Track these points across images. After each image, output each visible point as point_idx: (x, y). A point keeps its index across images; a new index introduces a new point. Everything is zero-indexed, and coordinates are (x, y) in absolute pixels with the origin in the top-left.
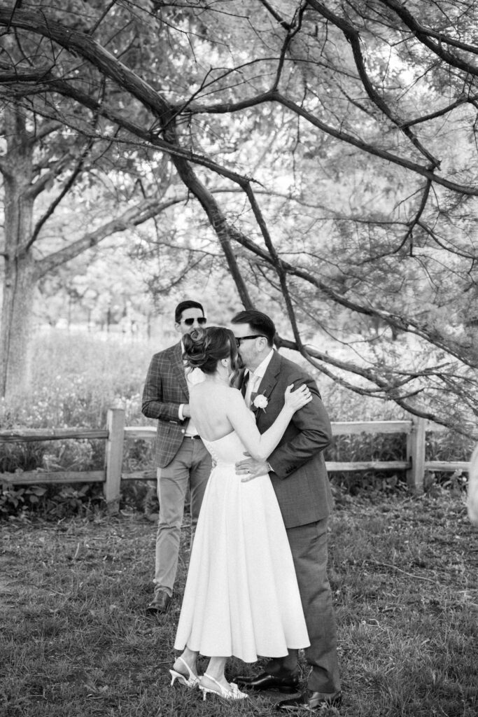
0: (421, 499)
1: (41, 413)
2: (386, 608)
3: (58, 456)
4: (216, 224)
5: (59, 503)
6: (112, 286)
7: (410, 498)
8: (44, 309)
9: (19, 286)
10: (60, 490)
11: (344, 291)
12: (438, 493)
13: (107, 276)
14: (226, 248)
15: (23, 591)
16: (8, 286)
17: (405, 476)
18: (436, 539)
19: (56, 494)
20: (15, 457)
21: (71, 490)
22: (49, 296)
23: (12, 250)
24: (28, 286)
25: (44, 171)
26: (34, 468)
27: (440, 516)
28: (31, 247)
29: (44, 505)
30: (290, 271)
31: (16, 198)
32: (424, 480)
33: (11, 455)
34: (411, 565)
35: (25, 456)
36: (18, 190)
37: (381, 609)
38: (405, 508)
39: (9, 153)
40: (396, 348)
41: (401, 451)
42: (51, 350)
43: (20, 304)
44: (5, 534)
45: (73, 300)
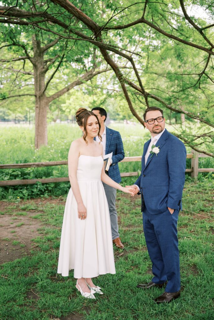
0: (197, 183)
1: (52, 154)
2: (193, 230)
3: (58, 171)
4: (119, 77)
5: (60, 189)
6: (75, 107)
7: (193, 183)
8: (51, 116)
9: (41, 107)
10: (60, 185)
11: (170, 103)
12: (203, 180)
13: (73, 103)
14: (123, 87)
15: (47, 228)
16: (37, 107)
17: (191, 174)
18: (206, 199)
19: (59, 186)
20: (42, 172)
21: (64, 184)
22: (53, 111)
23: (38, 93)
24: (45, 107)
25: (48, 63)
26: (50, 176)
27: (206, 190)
28: (45, 92)
29: (54, 190)
30: (149, 96)
31: (38, 73)
32: (198, 176)
33: (40, 172)
34: (199, 210)
35: (46, 171)
36: (39, 70)
37: (190, 230)
38: (192, 187)
39: (34, 56)
40: (191, 126)
41: (189, 165)
42: (54, 131)
43: (42, 114)
44: (39, 203)
45: (62, 112)
